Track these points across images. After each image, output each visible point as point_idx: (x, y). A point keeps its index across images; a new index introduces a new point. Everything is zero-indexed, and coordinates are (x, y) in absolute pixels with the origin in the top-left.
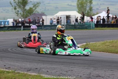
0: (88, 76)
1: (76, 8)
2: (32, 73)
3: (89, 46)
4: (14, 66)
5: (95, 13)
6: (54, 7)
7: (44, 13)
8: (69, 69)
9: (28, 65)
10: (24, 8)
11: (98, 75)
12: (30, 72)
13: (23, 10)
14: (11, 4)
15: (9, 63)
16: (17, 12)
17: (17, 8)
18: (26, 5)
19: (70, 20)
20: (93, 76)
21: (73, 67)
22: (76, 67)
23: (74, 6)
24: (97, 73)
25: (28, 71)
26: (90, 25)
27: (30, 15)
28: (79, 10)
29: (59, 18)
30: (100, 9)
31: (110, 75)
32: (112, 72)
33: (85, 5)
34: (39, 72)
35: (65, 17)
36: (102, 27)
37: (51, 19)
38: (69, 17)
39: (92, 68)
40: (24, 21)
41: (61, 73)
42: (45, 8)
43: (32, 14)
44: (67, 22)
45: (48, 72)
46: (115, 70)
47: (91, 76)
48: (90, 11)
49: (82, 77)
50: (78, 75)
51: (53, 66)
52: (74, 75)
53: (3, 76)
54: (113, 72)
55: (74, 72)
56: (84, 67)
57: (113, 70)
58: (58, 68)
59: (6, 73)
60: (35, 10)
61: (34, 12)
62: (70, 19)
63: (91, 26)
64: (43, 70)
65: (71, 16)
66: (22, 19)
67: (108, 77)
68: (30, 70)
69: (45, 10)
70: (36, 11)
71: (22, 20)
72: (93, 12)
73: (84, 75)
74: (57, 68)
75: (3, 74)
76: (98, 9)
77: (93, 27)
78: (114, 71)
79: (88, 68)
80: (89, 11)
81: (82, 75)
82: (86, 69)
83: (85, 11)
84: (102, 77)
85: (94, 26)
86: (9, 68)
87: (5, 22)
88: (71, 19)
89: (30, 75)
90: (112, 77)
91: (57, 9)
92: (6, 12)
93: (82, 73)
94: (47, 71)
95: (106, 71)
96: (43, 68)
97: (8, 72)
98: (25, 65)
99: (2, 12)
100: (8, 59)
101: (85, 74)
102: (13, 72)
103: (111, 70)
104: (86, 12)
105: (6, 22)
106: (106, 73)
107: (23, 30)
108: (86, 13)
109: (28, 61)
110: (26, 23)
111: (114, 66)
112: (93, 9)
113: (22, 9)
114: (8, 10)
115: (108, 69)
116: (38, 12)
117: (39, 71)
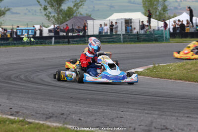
0: (147, 128)
1: (141, 7)
2: (54, 123)
3: (159, 70)
4: (26, 109)
5: (172, 16)
6: (107, 5)
7: (90, 16)
8: (117, 114)
9: (50, 107)
10: (59, 8)
11: (164, 126)
12: (50, 122)
13: (57, 11)
14: (39, 2)
15: (20, 103)
16: (48, 14)
17: (47, 7)
18: (63, 3)
19: (131, 26)
20: (155, 128)
21: (125, 109)
22: (130, 110)
23: (138, 4)
24: (163, 121)
25: (47, 118)
26: (163, 34)
27: (68, 19)
28: (145, 10)
29: (114, 23)
30: (180, 8)
31: (185, 126)
32: (189, 119)
33: (155, 3)
34: (66, 121)
35: (124, 21)
36: (182, 37)
37: (101, 25)
38: (129, 21)
39: (157, 112)
40: (58, 29)
41: (102, 123)
42: (94, 7)
43: (71, 17)
44: (126, 30)
45: (79, 121)
46: (194, 116)
47: (153, 128)
48: (164, 12)
49: (136, 130)
50: (130, 127)
51: (91, 109)
52: (123, 126)
53: (3, 128)
54: (191, 120)
55: (125, 121)
56: (143, 111)
57: (191, 116)
58: (100, 112)
59: (9, 124)
60: (77, 12)
61: (75, 14)
62: (131, 24)
63: (164, 36)
64: (73, 117)
65: (132, 21)
66: (56, 26)
67: (180, 131)
68: (51, 117)
69: (93, 10)
70: (79, 13)
71: (54, 26)
72: (167, 14)
73: (141, 127)
74: (97, 112)
75: (4, 126)
76: (176, 8)
77: (166, 38)
78: (192, 118)
79: (149, 112)
80: (162, 11)
81: (137, 127)
82: (146, 113)
83: (156, 12)
84: (171, 130)
85: (168, 36)
86: (17, 112)
87: (28, 30)
88: (133, 24)
89: (49, 127)
90: (188, 130)
91: (113, 9)
92: (33, 14)
93: (137, 121)
94: (80, 119)
95: (179, 118)
96: (74, 113)
97: (13, 122)
98: (45, 107)
99: (25, 14)
100: (20, 95)
101: (142, 123)
102: (20, 121)
103: (188, 117)
104: (158, 13)
105: (30, 31)
106: (178, 121)
107: (55, 43)
108: (156, 16)
109: (52, 98)
110: (61, 32)
111: (194, 108)
112: (169, 8)
113: (57, 9)
114: (35, 11)
115: (182, 115)
116: (81, 14)
117: (66, 119)
